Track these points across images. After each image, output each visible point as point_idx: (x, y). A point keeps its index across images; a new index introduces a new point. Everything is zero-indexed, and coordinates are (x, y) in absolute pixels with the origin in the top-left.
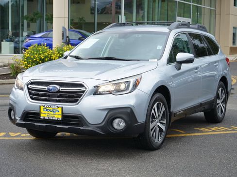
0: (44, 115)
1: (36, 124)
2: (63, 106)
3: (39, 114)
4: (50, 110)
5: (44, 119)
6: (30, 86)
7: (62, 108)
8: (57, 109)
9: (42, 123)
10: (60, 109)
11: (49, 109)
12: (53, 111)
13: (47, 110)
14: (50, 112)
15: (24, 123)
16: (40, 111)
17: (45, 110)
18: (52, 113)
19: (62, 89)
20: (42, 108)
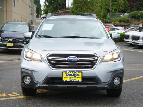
0: (66, 79)
1: (58, 86)
2: (83, 71)
3: (61, 78)
5: (66, 81)
6: (49, 58)
7: (82, 73)
8: (78, 74)
9: (64, 85)
10: (80, 74)
11: (71, 74)
12: (74, 75)
13: (69, 75)
14: (71, 76)
15: (47, 85)
16: (63, 76)
17: (67, 75)
18: (73, 77)
19: (79, 59)
20: (64, 74)
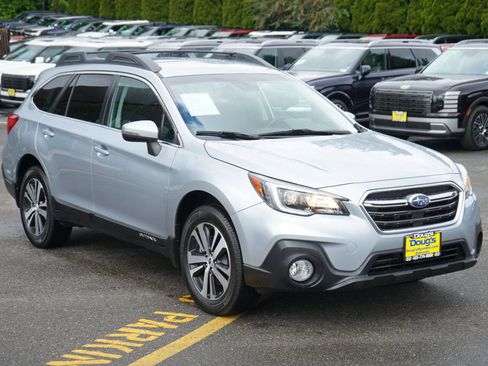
0: (411, 254)
1: (395, 274)
2: (442, 229)
3: (402, 254)
4: (421, 242)
5: (412, 261)
6: (369, 204)
7: (441, 233)
8: (433, 237)
10: (438, 237)
12: (425, 242)
13: (416, 243)
14: (421, 246)
15: (372, 278)
16: (404, 247)
17: (413, 243)
18: (424, 246)
20: (408, 240)
